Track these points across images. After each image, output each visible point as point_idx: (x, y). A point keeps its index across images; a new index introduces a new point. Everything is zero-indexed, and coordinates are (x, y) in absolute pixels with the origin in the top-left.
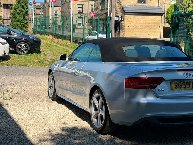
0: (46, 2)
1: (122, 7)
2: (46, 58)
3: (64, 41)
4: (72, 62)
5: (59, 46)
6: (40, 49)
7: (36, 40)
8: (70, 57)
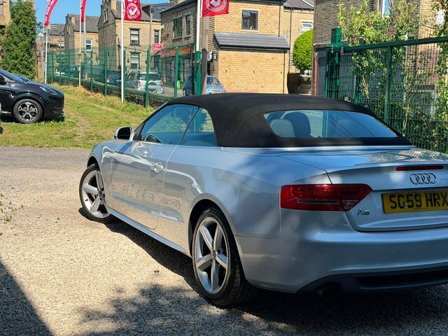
0: (69, 23)
1: (214, 36)
2: (76, 131)
3: (108, 97)
4: (142, 144)
5: (97, 106)
6: (62, 112)
7: (55, 94)
8: (138, 132)
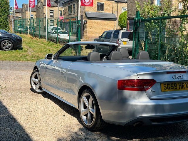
0: (24, 7)
1: (85, 13)
2: (27, 54)
3: (41, 39)
4: (57, 61)
5: (36, 43)
6: (21, 46)
7: (18, 38)
8: (55, 56)
